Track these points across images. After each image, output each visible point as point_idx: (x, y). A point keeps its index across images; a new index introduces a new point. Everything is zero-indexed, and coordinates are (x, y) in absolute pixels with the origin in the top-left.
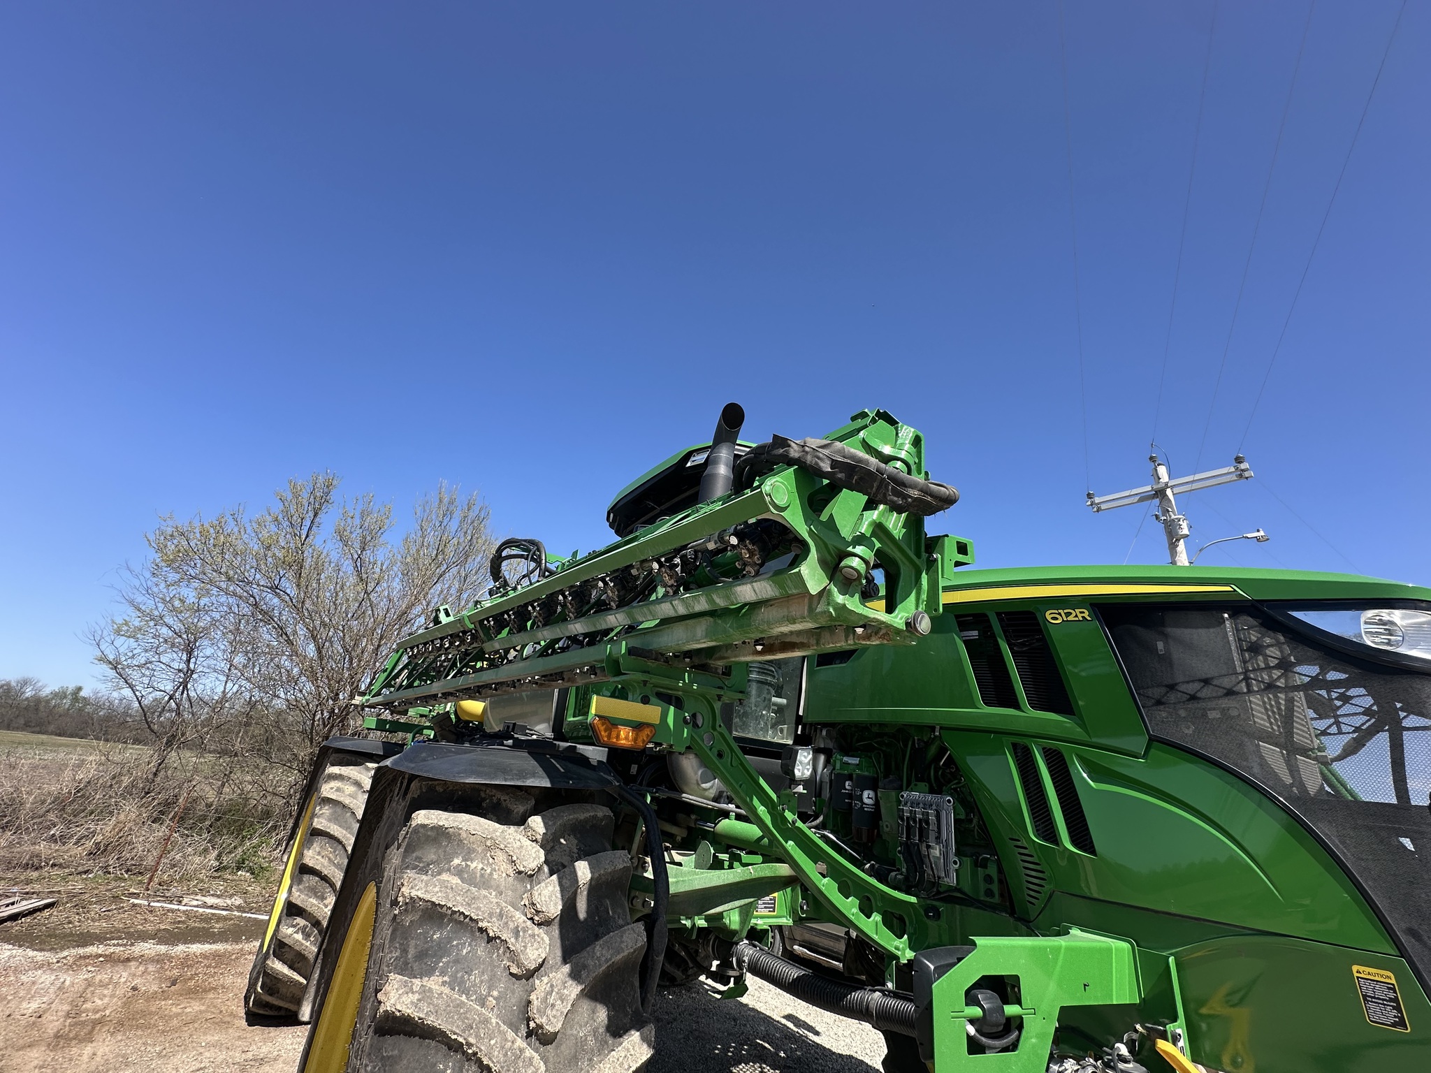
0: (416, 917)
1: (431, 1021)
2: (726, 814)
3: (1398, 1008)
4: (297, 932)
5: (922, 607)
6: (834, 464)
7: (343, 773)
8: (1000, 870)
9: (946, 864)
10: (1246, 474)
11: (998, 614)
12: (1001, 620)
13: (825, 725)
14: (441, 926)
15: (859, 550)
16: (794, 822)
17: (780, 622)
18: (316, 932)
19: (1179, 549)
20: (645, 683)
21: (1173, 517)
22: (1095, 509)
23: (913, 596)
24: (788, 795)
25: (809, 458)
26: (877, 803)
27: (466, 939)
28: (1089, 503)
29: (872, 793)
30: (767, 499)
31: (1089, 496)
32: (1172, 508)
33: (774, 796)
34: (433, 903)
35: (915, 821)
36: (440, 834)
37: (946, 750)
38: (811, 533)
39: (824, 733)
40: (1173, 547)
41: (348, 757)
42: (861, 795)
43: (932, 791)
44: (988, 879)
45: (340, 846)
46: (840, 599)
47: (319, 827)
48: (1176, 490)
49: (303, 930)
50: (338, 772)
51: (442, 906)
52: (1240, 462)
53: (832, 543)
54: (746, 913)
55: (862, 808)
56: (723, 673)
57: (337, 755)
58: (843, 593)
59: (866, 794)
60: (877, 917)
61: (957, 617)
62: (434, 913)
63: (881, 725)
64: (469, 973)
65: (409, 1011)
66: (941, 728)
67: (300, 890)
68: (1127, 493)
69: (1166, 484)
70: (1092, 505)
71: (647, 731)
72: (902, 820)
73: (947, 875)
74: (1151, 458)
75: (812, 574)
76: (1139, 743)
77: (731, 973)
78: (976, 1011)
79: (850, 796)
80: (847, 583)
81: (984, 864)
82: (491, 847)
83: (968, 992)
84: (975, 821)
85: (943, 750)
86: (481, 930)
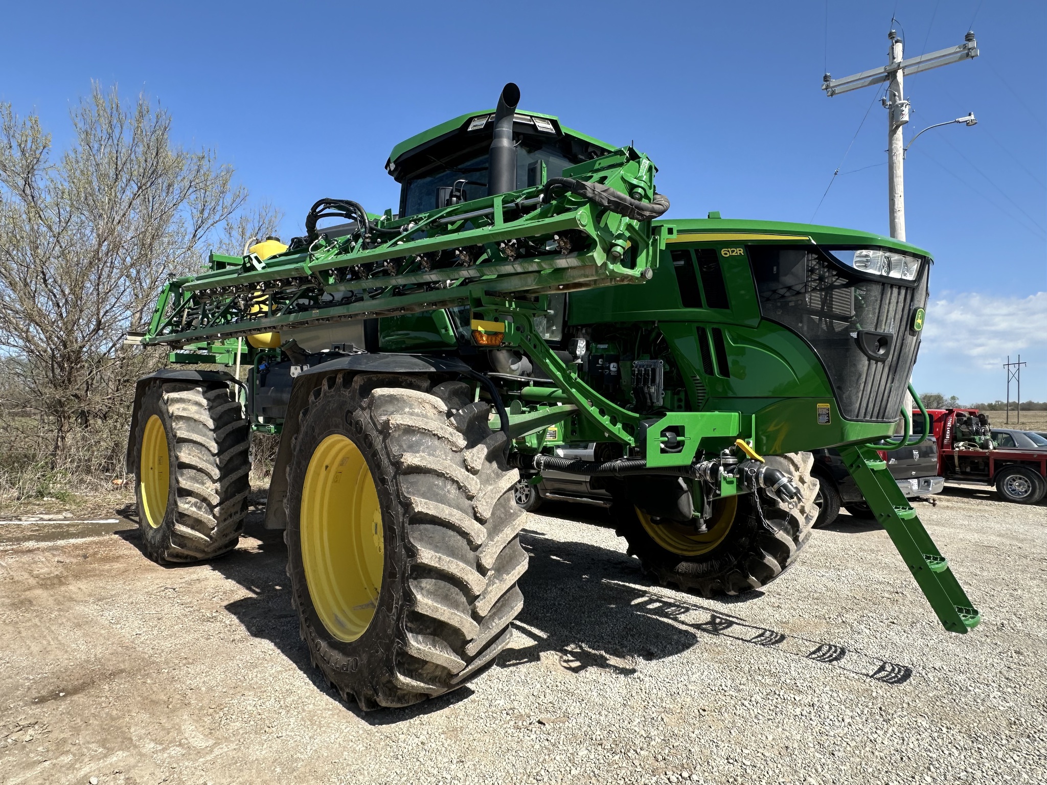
0: (401, 433)
1: (429, 466)
2: (527, 384)
3: (828, 417)
4: (191, 506)
5: (649, 264)
6: (609, 201)
7: (182, 397)
8: (686, 395)
9: (658, 395)
10: (973, 53)
11: (696, 251)
12: (697, 255)
13: (583, 326)
14: (414, 435)
15: (620, 242)
16: (576, 379)
17: (580, 277)
18: (205, 505)
19: (896, 136)
20: (496, 310)
21: (898, 102)
22: (829, 93)
23: (645, 251)
24: (572, 365)
25: (597, 198)
26: (619, 370)
27: (428, 439)
28: (824, 87)
29: (615, 364)
30: (578, 222)
31: (826, 78)
32: (899, 92)
33: (564, 366)
34: (408, 426)
35: (641, 375)
36: (392, 399)
37: (661, 334)
38: (597, 235)
39: (584, 331)
40: (893, 132)
41: (178, 385)
42: (609, 366)
43: (651, 358)
44: (680, 400)
45: (204, 449)
46: (611, 266)
47: (182, 436)
48: (907, 71)
49: (195, 505)
50: (178, 397)
51: (413, 426)
52: (969, 40)
53: (607, 239)
54: (541, 437)
55: (610, 373)
56: (535, 301)
57: (168, 384)
58: (612, 263)
59: (612, 365)
60: (619, 425)
61: (672, 252)
62: (409, 430)
63: (623, 323)
64: (435, 451)
65: (418, 463)
66: (659, 322)
67: (184, 479)
68: (858, 76)
69: (899, 64)
70: (826, 89)
71: (500, 336)
72: (634, 375)
73: (658, 400)
74: (891, 35)
75: (598, 256)
76: (755, 322)
77: (532, 471)
78: (666, 439)
79: (602, 368)
80: (614, 258)
81: (678, 393)
82: (422, 402)
83: (662, 432)
84: (675, 372)
85: (659, 334)
86: (434, 435)
